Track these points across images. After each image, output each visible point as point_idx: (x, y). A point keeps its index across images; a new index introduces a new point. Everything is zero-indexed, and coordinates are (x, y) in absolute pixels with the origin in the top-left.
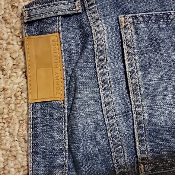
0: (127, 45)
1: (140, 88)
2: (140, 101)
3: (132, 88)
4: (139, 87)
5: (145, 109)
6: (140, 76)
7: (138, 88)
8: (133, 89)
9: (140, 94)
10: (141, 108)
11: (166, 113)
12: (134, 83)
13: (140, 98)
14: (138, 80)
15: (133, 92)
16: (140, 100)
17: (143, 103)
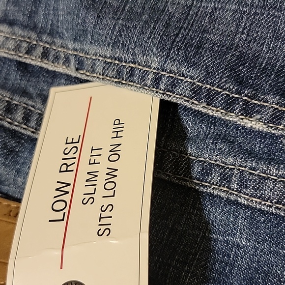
0: (27, 53)
1: (119, 60)
2: (147, 69)
3: (113, 77)
4: (115, 59)
5: (169, 66)
6: (92, 49)
7: (117, 62)
8: (116, 78)
9: (132, 65)
10: (164, 73)
11: (206, 26)
12: (104, 68)
13: (140, 67)
14: (100, 56)
15: (123, 80)
16: (145, 69)
17: (154, 65)
